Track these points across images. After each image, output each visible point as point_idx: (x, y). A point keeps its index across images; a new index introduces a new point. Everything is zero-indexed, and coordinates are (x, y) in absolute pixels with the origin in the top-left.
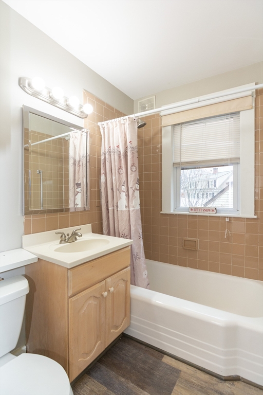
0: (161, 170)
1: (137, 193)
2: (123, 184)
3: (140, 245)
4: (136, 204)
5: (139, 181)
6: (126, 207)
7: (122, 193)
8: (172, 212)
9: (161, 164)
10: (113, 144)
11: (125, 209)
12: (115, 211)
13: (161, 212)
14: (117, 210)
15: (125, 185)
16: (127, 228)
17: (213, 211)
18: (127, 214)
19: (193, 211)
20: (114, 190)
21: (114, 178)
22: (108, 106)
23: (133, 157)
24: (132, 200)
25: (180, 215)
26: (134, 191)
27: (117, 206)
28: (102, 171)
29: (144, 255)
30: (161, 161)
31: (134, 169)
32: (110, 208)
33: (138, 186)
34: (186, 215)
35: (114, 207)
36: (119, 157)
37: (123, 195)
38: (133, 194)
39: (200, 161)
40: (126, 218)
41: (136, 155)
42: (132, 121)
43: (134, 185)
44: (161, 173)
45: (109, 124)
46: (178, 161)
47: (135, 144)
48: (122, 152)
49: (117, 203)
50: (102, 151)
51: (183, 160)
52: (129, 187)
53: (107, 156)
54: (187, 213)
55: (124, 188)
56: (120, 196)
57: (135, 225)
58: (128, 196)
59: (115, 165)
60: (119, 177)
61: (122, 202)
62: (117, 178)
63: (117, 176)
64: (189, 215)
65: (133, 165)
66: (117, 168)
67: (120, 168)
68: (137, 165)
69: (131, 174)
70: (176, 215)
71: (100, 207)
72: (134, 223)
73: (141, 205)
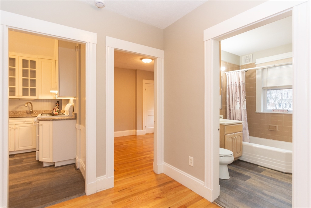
0: (256, 91)
1: (245, 102)
2: (238, 98)
3: (246, 124)
4: (244, 107)
5: (246, 98)
6: (239, 108)
7: (237, 102)
8: (262, 111)
9: (256, 88)
10: (233, 82)
11: (238, 109)
12: (234, 110)
13: (256, 112)
14: (235, 110)
15: (239, 99)
16: (240, 117)
17: (286, 111)
18: (240, 111)
19: (274, 111)
20: (233, 101)
21: (233, 96)
22: (229, 63)
23: (243, 87)
24: (243, 105)
25: (267, 113)
26: (244, 101)
27: (235, 108)
28: (227, 93)
29: (248, 129)
30: (256, 86)
31: (244, 92)
32: (231, 109)
33: (245, 100)
34: (270, 113)
35: (233, 108)
36: (236, 87)
37: (238, 104)
38: (243, 103)
39: (278, 86)
40: (239, 112)
41: (245, 86)
42: (243, 72)
43: (243, 99)
44: (256, 93)
45: (231, 73)
46: (266, 86)
47: (244, 82)
48: (238, 85)
49: (235, 107)
50: (228, 84)
51: (268, 86)
52: (241, 100)
53: (230, 87)
54: (271, 112)
55: (238, 100)
56: (236, 104)
57: (244, 116)
58: (240, 103)
59: (234, 91)
60: (236, 96)
61: (238, 106)
62: (235, 96)
63: (235, 95)
64: (272, 113)
65: (243, 91)
66: (235, 92)
67: (236, 92)
68: (245, 90)
69: (242, 94)
70: (264, 113)
71: (226, 108)
72: (243, 115)
73: (247, 107)
